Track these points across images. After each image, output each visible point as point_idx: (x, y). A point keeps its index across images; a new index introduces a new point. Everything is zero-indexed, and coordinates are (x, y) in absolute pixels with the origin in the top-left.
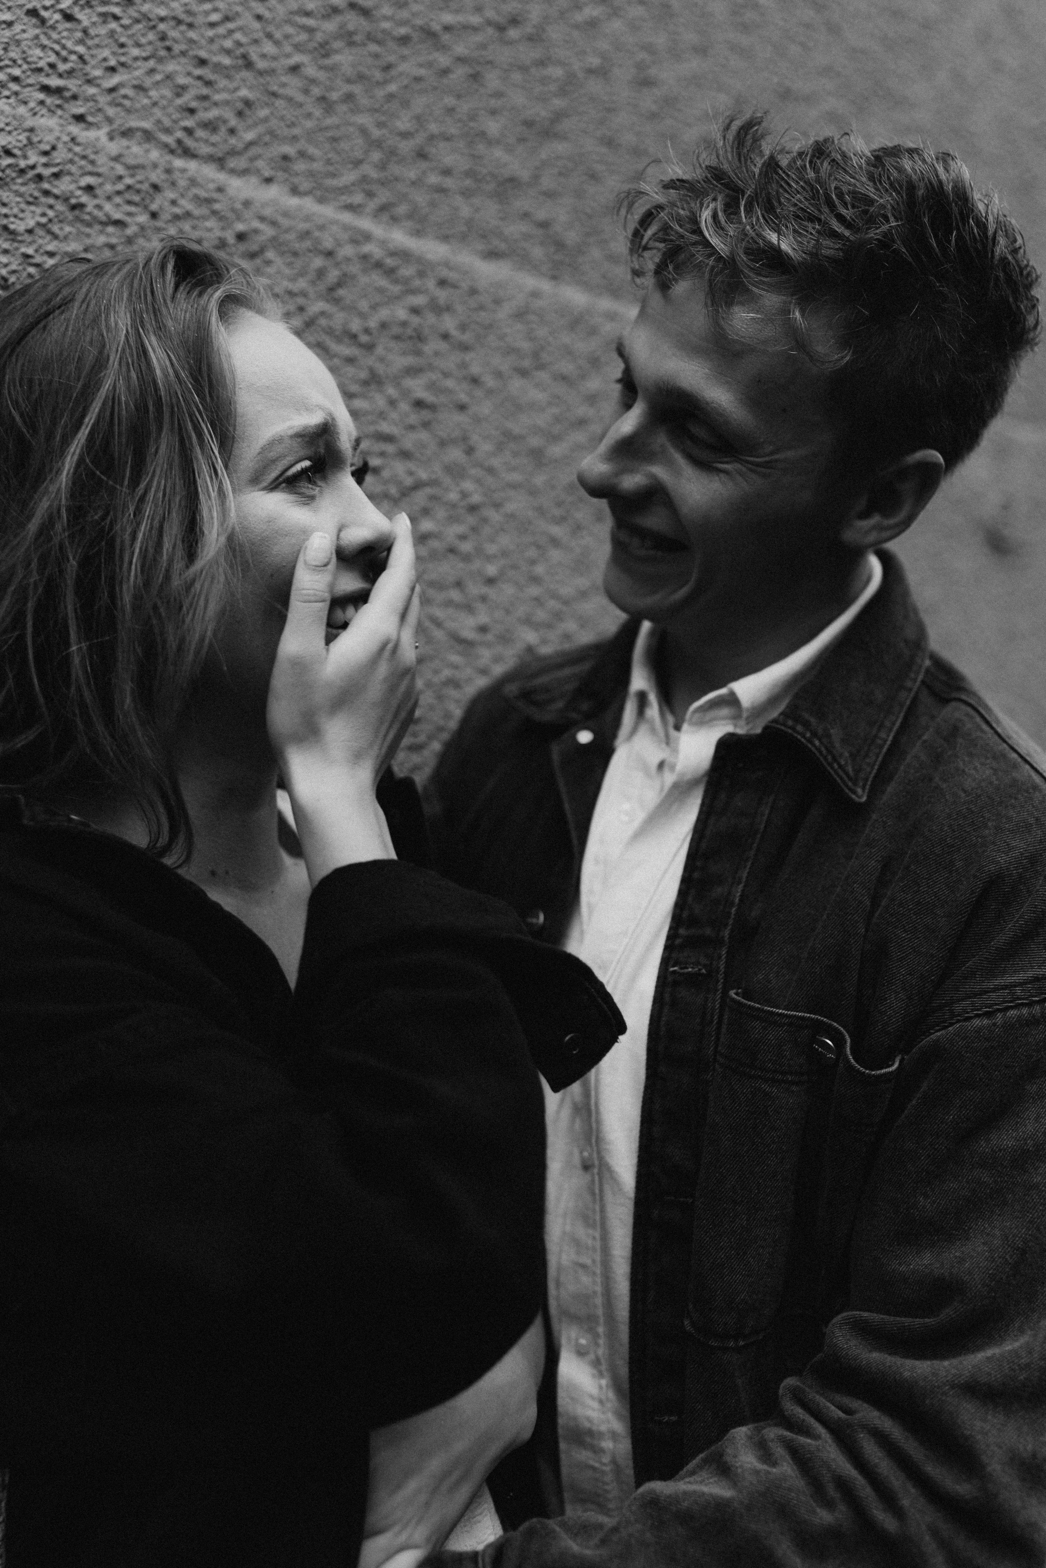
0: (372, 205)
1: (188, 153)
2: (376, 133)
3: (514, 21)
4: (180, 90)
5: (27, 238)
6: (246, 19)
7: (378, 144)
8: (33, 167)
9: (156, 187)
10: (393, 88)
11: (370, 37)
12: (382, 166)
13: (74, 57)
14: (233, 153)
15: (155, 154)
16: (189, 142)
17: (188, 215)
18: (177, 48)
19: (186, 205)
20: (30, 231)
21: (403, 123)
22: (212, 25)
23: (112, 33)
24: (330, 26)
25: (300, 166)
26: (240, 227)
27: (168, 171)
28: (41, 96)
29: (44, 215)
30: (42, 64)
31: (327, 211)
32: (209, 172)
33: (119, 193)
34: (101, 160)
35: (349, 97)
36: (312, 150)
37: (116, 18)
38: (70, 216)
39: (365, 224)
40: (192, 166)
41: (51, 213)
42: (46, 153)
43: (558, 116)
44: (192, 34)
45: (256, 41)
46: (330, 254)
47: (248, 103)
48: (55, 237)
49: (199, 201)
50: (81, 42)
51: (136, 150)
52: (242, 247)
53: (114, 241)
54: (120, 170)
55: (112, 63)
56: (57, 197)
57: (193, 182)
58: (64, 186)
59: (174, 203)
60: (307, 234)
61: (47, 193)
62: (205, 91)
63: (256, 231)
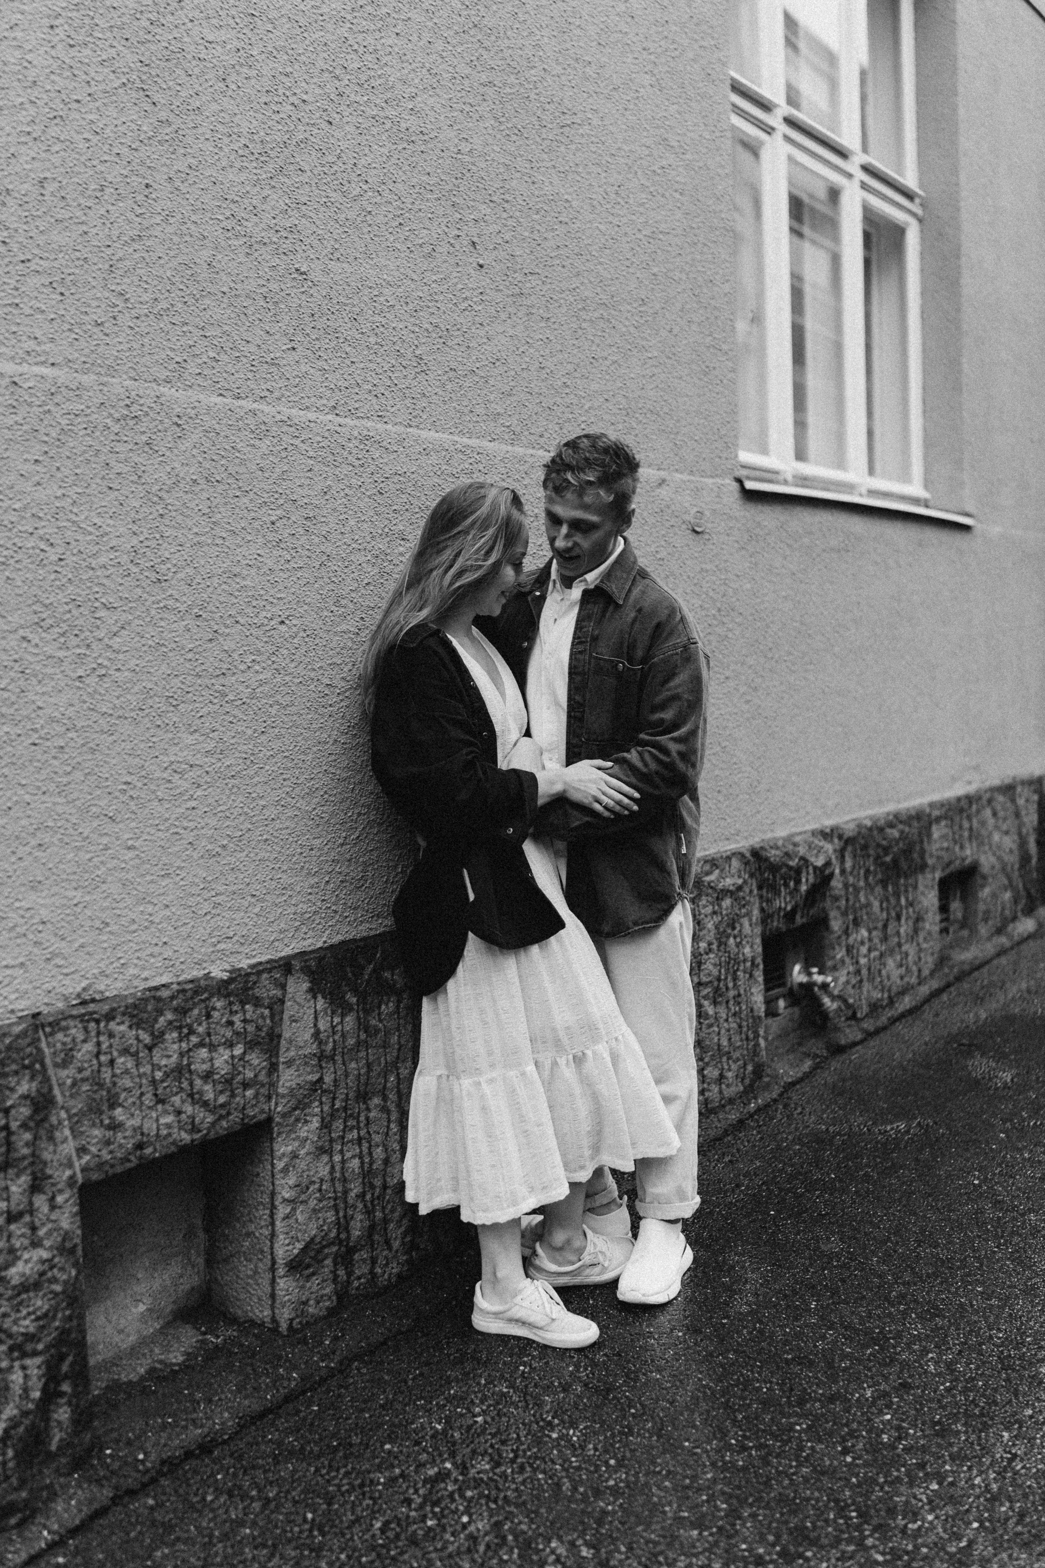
18: (408, 396)
21: (466, 403)
23: (393, 396)
24: (446, 378)
28: (379, 419)
30: (378, 409)
32: (416, 431)
37: (393, 391)
39: (456, 438)
40: (412, 429)
42: (380, 435)
44: (411, 390)
45: (426, 388)
50: (386, 401)
51: (399, 429)
54: (396, 435)
55: (393, 404)
58: (384, 443)
62: (414, 406)
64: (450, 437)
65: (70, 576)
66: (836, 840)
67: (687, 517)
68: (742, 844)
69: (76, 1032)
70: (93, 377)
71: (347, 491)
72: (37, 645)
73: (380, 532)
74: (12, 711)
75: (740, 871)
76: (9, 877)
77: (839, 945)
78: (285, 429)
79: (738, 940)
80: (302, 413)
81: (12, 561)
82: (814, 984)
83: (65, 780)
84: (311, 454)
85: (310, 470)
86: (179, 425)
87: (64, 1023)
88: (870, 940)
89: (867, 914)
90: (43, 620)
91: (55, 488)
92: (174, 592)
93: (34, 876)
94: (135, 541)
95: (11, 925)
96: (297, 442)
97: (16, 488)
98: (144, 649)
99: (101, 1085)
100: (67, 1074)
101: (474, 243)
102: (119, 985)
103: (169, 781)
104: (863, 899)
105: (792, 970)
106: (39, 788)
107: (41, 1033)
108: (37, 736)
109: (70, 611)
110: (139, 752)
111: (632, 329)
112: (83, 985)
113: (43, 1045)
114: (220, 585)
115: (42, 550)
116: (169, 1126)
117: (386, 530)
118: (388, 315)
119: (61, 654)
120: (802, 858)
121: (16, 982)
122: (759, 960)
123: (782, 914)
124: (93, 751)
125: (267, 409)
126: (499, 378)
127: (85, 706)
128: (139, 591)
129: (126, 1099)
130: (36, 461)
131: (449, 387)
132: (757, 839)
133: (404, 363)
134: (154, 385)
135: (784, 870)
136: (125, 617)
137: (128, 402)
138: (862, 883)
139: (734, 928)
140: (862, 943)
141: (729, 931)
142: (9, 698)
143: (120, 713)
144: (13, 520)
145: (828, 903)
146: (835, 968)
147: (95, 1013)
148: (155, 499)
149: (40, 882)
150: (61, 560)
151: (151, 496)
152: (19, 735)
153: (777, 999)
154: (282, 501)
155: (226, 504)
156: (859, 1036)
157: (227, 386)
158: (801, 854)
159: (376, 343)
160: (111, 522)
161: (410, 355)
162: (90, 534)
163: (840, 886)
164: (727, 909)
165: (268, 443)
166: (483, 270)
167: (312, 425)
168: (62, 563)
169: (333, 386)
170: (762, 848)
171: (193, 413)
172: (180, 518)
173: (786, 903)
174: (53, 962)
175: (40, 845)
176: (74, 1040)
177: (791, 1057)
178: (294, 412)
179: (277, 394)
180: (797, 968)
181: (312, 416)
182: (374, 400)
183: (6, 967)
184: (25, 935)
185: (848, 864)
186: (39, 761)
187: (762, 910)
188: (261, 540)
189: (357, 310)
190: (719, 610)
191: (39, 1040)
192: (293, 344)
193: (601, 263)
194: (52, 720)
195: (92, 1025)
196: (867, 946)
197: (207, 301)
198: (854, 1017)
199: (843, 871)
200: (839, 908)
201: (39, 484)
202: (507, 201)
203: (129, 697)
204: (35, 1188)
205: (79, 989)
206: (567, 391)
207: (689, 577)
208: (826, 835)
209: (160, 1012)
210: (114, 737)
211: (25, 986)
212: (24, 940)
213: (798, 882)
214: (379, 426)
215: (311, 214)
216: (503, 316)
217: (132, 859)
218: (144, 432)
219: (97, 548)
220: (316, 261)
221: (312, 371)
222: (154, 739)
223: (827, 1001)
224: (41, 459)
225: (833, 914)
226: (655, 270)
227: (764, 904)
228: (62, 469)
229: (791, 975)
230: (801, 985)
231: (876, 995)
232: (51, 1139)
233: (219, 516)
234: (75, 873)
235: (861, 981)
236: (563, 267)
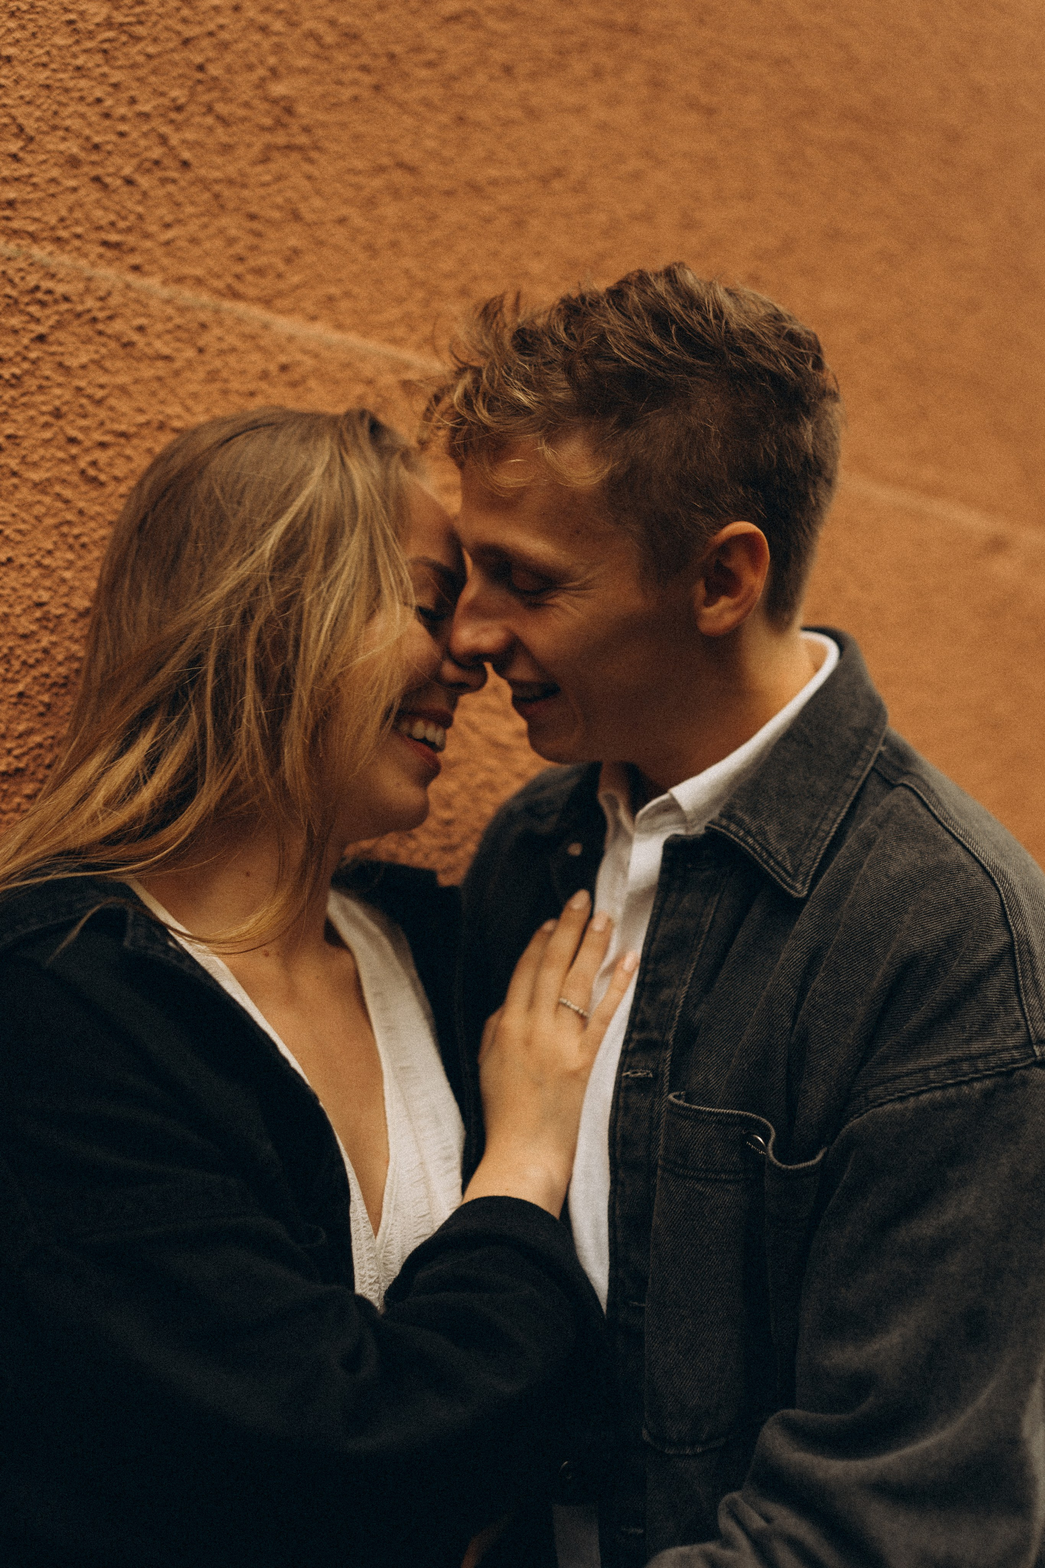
0: (415, 338)
1: (236, 295)
2: (421, 275)
3: (558, 173)
4: (231, 241)
5: (81, 372)
6: (297, 179)
7: (422, 284)
8: (89, 311)
9: (203, 326)
10: (437, 234)
11: (417, 191)
12: (426, 303)
13: (132, 218)
14: (280, 294)
15: (205, 298)
16: (239, 287)
17: (233, 350)
18: (231, 205)
19: (232, 340)
20: (83, 367)
21: (447, 264)
22: (264, 185)
23: (170, 195)
24: (377, 182)
25: (345, 305)
26: (283, 359)
27: (217, 311)
28: (101, 250)
29: (97, 352)
30: (103, 222)
31: (371, 345)
32: (257, 312)
33: (169, 332)
34: (154, 303)
35: (394, 244)
36: (356, 290)
37: (174, 181)
38: (121, 352)
39: (407, 355)
40: (241, 307)
41: (103, 351)
42: (101, 299)
43: (602, 256)
44: (246, 193)
45: (305, 198)
46: (370, 382)
47: (296, 251)
48: (106, 371)
49: (245, 337)
50: (139, 203)
51: (187, 295)
52: (285, 377)
53: (161, 373)
54: (170, 311)
55: (169, 218)
56: (109, 337)
57: (240, 321)
58: (117, 326)
59: (220, 339)
60: (347, 365)
61: (100, 333)
62: (255, 241)
63: (299, 364)
64: (391, 350)
133: (221, 108)
161: (247, 93)
182: (90, 194)
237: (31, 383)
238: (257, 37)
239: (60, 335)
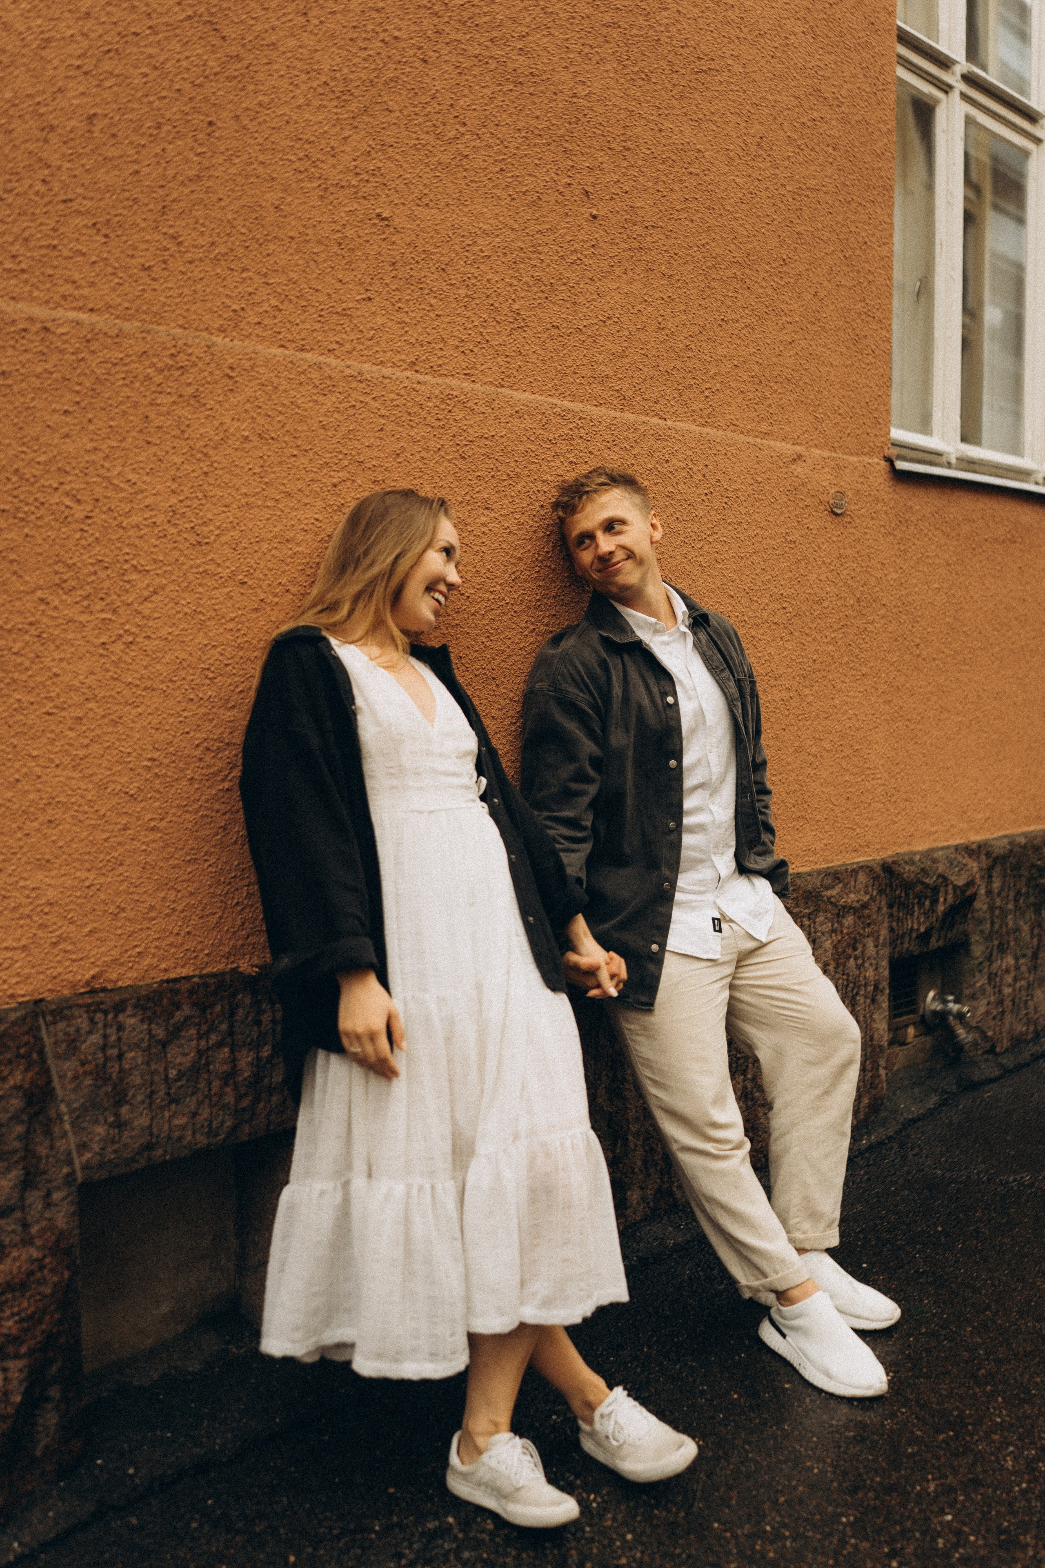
0: (558, 394)
1: (503, 386)
2: (560, 368)
13: (473, 363)
14: (516, 384)
15: (494, 389)
30: (465, 367)
31: (542, 398)
32: (508, 392)
39: (555, 401)
40: (503, 390)
51: (489, 389)
54: (484, 395)
58: (470, 404)
64: (549, 399)
65: (97, 535)
66: (983, 857)
67: (825, 498)
68: (872, 856)
69: (82, 1022)
70: (137, 324)
71: (424, 454)
72: (56, 608)
73: (460, 499)
74: (24, 677)
75: (867, 886)
76: (15, 854)
77: (980, 971)
78: (354, 385)
79: (860, 962)
80: (375, 368)
81: (33, 517)
82: (950, 1012)
83: (81, 753)
84: (383, 412)
85: (381, 430)
86: (231, 378)
87: (67, 1012)
88: (1017, 968)
89: (1016, 939)
90: (65, 581)
91: (85, 440)
92: (216, 557)
93: (43, 854)
94: (173, 500)
95: (13, 905)
96: (368, 399)
97: (42, 440)
98: (180, 616)
99: (107, 1080)
100: (70, 1066)
101: (587, 192)
102: (133, 974)
103: (201, 760)
104: (1011, 924)
105: (926, 997)
106: (51, 761)
107: (41, 1021)
108: (52, 705)
109: (95, 573)
110: (167, 727)
111: (769, 291)
112: (92, 973)
113: (44, 1034)
114: (270, 550)
115: (67, 507)
116: (184, 1128)
117: (468, 498)
118: (482, 267)
119: (82, 618)
120: (939, 876)
121: (17, 965)
122: (885, 984)
123: (914, 935)
124: (115, 723)
125: (333, 362)
126: (610, 338)
127: (108, 675)
128: (176, 554)
129: (134, 1096)
130: (66, 412)
131: (550, 345)
132: (890, 853)
133: (498, 318)
134: (205, 334)
135: (919, 888)
136: (157, 580)
137: (173, 351)
138: (1010, 906)
139: (855, 949)
140: (1007, 971)
141: (850, 951)
142: (21, 664)
143: (148, 684)
144: (36, 473)
145: (970, 926)
146: (973, 997)
147: (102, 1003)
148: (199, 456)
149: (48, 861)
150: (88, 517)
151: (194, 452)
152: (32, 703)
153: (907, 1026)
154: (346, 463)
155: (280, 463)
156: (996, 1073)
157: (289, 336)
158: (940, 871)
159: (467, 296)
160: (148, 479)
161: (506, 311)
162: (122, 490)
163: (985, 907)
164: (848, 928)
165: (334, 399)
166: (597, 222)
167: (386, 381)
168: (89, 521)
169: (413, 340)
170: (894, 862)
171: (247, 364)
172: (227, 478)
173: (919, 924)
174: (60, 947)
175: (50, 821)
176: (78, 1030)
177: (916, 1091)
178: (366, 366)
179: (348, 347)
180: (931, 994)
181: (387, 371)
182: (462, 357)
183: (7, 948)
184: (29, 916)
185: (996, 885)
186: (52, 731)
187: (892, 930)
188: (319, 504)
189: (447, 260)
190: (859, 600)
191: (38, 1029)
192: (369, 294)
193: (736, 219)
194: (71, 688)
195: (99, 1016)
196: (1013, 974)
197: (272, 247)
198: (992, 1051)
199: (989, 892)
200: (982, 932)
201: (67, 436)
202: (628, 149)
203: (159, 667)
204: (27, 1183)
205: (87, 977)
206: (690, 354)
207: (824, 562)
208: (971, 851)
209: (178, 1006)
210: (140, 710)
211: (27, 971)
212: (28, 921)
213: (935, 902)
214: (465, 384)
215: (398, 157)
216: (618, 271)
217: (154, 841)
218: (190, 384)
219: (129, 506)
220: (402, 207)
221: (389, 324)
222: (185, 714)
223: (961, 1032)
224: (71, 409)
225: (975, 938)
226: (799, 228)
227: (894, 924)
228: (95, 421)
229: (925, 1002)
230: (935, 1013)
231: (1020, 1028)
232: (48, 1133)
233: (272, 476)
234: (89, 853)
235: (1003, 1012)
236: (692, 221)
237: (447, 426)
238: (508, 289)
239: (455, 409)
